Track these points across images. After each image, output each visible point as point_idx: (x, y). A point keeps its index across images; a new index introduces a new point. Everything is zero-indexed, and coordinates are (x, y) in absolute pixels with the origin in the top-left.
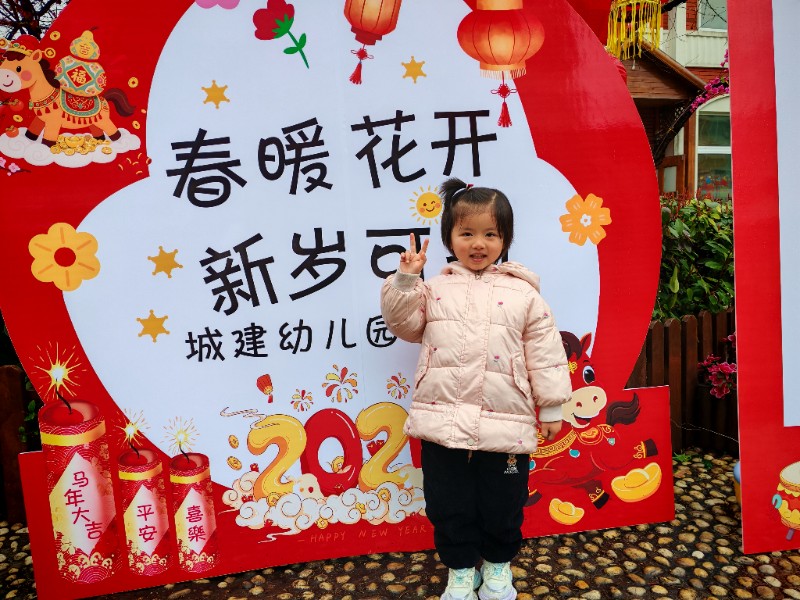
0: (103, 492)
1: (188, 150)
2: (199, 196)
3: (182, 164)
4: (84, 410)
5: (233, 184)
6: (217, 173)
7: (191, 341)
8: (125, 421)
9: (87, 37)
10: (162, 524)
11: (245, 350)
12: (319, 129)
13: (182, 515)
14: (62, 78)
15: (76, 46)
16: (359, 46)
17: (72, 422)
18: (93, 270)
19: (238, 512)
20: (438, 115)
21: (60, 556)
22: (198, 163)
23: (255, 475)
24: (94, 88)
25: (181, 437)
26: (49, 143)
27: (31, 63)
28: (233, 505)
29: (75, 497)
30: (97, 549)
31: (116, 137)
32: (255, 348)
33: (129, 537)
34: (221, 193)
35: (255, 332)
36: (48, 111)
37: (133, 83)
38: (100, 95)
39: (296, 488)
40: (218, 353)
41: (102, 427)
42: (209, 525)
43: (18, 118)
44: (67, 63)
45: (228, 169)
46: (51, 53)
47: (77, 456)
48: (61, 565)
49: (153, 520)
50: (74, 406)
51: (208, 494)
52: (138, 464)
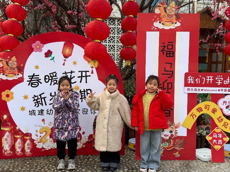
0: (12, 139)
1: (31, 77)
2: (33, 85)
3: (30, 79)
4: (9, 124)
5: (39, 83)
6: (36, 81)
7: (30, 112)
8: (16, 126)
9: (14, 57)
10: (22, 146)
11: (40, 114)
12: (56, 74)
13: (26, 144)
14: (9, 65)
15: (12, 59)
16: (64, 59)
17: (7, 126)
18: (12, 98)
19: (37, 145)
20: (79, 72)
21: (3, 151)
22: (33, 79)
23: (41, 138)
24: (15, 66)
25: (27, 130)
26: (6, 76)
27: (4, 62)
28: (36, 143)
29: (7, 140)
30: (10, 150)
31: (18, 75)
32: (42, 114)
33: (16, 148)
34: (37, 85)
35: (42, 111)
36: (6, 70)
37: (22, 65)
38: (16, 67)
39: (48, 141)
40: (35, 114)
41: (12, 127)
42: (31, 147)
43: (1, 71)
44: (11, 62)
45: (38, 81)
46: (8, 60)
47: (7, 132)
48: (3, 152)
49: (20, 145)
50: (7, 123)
51: (31, 141)
52: (19, 134)
